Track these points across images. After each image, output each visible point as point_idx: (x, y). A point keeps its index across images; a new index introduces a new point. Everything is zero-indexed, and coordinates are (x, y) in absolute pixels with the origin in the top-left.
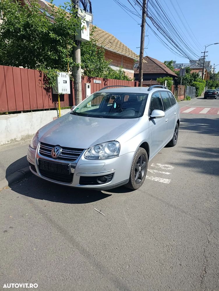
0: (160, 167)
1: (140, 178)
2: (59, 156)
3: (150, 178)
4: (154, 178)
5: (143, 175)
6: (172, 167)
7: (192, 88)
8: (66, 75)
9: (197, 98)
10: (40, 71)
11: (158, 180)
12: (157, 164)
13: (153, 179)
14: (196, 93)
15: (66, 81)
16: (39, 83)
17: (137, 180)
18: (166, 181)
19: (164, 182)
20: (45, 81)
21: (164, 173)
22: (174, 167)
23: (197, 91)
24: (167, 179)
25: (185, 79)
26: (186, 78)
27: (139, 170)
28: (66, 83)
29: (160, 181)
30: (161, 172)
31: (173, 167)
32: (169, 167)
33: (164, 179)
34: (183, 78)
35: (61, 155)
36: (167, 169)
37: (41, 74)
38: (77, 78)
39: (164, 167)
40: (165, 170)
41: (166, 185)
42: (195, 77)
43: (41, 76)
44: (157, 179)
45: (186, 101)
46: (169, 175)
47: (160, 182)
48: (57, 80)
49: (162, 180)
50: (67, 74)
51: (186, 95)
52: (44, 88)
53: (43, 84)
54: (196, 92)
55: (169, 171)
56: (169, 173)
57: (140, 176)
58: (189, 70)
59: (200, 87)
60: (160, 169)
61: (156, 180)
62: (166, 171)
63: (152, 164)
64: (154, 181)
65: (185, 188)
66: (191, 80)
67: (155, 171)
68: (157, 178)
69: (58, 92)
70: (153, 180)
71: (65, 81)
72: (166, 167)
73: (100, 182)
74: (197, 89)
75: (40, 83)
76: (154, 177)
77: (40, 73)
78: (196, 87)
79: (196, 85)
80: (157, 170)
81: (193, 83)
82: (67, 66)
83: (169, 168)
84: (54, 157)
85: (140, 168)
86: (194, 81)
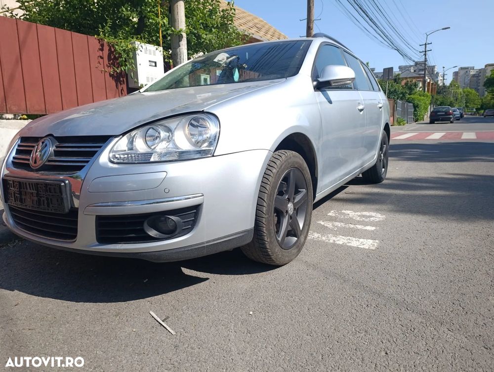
0: (351, 216)
1: (293, 232)
2: (47, 163)
3: (324, 238)
4: (334, 238)
5: (301, 226)
6: (380, 216)
7: (407, 105)
8: (154, 51)
9: (417, 123)
10: (100, 40)
11: (345, 241)
12: (344, 211)
13: (332, 239)
14: (415, 115)
15: (155, 63)
16: (99, 62)
17: (283, 239)
18: (368, 244)
19: (362, 247)
20: (113, 60)
21: (359, 227)
22: (384, 216)
23: (415, 110)
24: (369, 240)
25: (392, 92)
26: (395, 90)
27: (287, 212)
28: (156, 66)
29: (350, 244)
30: (352, 226)
31: (382, 215)
32: (373, 217)
33: (361, 240)
34: (390, 91)
35: (54, 158)
36: (366, 220)
37: (102, 45)
38: (179, 57)
39: (359, 216)
40: (363, 221)
41: (367, 253)
42: (410, 89)
43: (102, 50)
44: (341, 240)
45: (397, 126)
46: (373, 231)
47: (351, 247)
48: (135, 58)
49: (355, 243)
50: (157, 49)
51: (397, 116)
52: (111, 75)
53: (108, 65)
54: (414, 113)
55: (372, 224)
56: (373, 228)
57: (293, 229)
58: (399, 79)
59: (421, 104)
60: (350, 221)
61: (341, 243)
62: (366, 224)
63: (332, 211)
64: (334, 244)
65: (420, 258)
66: (404, 94)
67: (337, 224)
68: (344, 237)
69: (138, 83)
70: (331, 241)
71: (153, 62)
72: (364, 216)
73: (153, 233)
74: (416, 107)
75: (102, 63)
76: (335, 235)
77: (99, 42)
78: (414, 104)
79: (413, 99)
80: (342, 222)
81: (409, 98)
82: (158, 35)
83: (372, 219)
84: (36, 165)
85: (290, 206)
86: (410, 94)
